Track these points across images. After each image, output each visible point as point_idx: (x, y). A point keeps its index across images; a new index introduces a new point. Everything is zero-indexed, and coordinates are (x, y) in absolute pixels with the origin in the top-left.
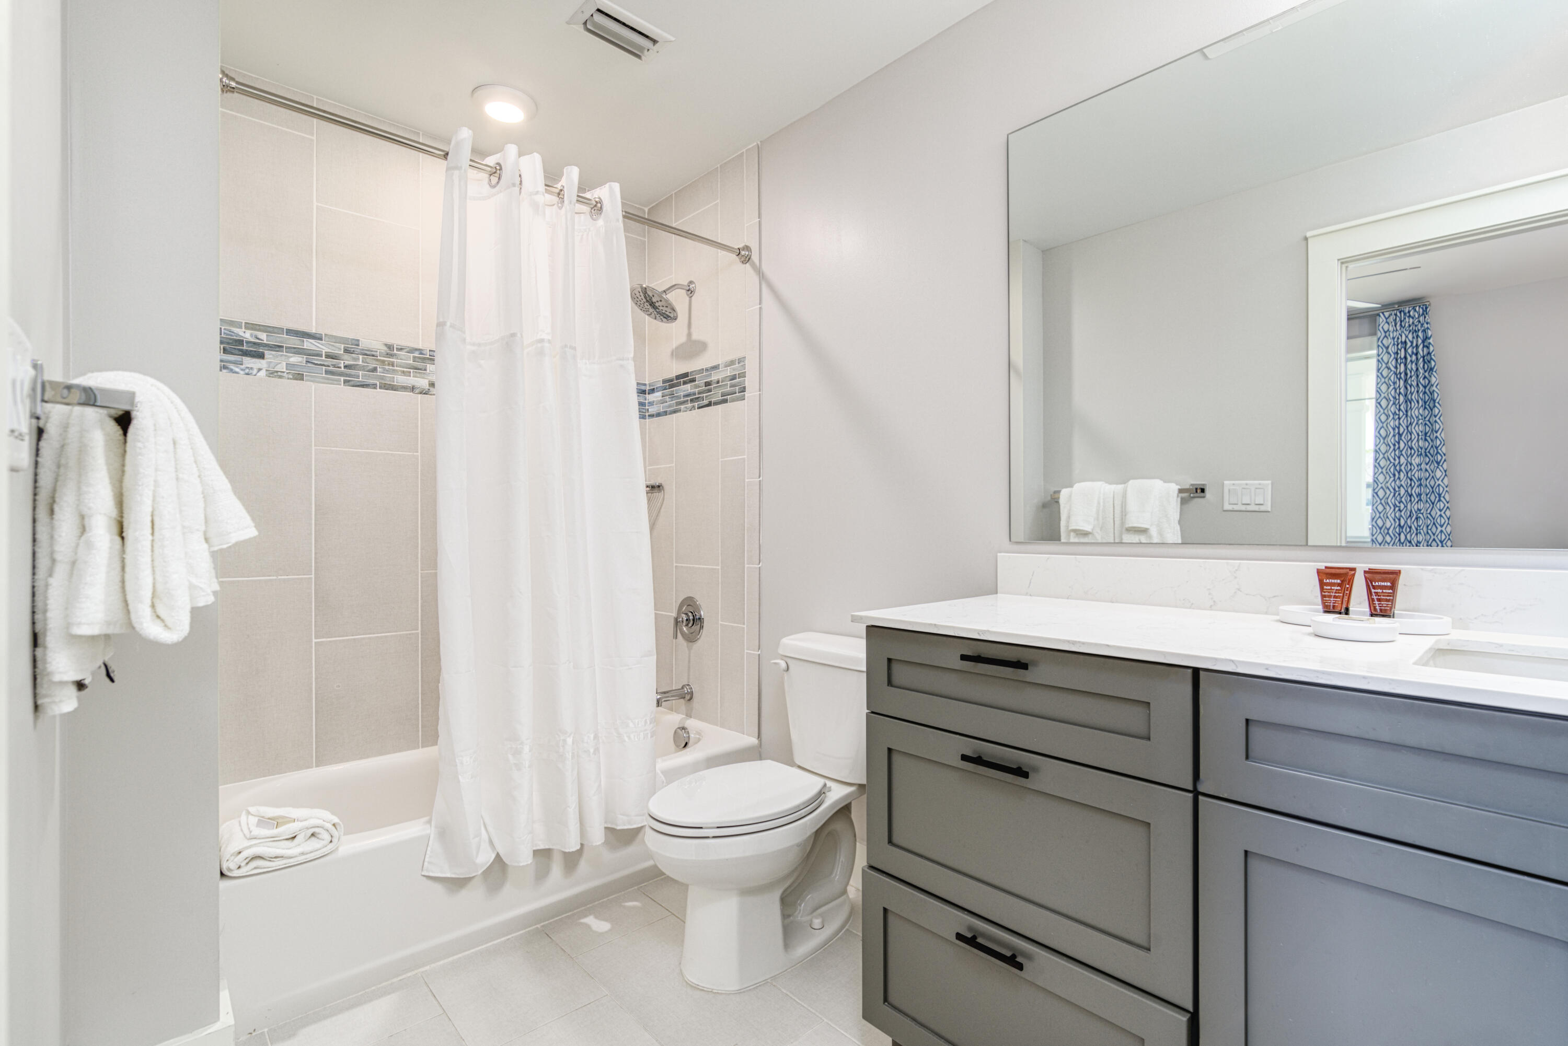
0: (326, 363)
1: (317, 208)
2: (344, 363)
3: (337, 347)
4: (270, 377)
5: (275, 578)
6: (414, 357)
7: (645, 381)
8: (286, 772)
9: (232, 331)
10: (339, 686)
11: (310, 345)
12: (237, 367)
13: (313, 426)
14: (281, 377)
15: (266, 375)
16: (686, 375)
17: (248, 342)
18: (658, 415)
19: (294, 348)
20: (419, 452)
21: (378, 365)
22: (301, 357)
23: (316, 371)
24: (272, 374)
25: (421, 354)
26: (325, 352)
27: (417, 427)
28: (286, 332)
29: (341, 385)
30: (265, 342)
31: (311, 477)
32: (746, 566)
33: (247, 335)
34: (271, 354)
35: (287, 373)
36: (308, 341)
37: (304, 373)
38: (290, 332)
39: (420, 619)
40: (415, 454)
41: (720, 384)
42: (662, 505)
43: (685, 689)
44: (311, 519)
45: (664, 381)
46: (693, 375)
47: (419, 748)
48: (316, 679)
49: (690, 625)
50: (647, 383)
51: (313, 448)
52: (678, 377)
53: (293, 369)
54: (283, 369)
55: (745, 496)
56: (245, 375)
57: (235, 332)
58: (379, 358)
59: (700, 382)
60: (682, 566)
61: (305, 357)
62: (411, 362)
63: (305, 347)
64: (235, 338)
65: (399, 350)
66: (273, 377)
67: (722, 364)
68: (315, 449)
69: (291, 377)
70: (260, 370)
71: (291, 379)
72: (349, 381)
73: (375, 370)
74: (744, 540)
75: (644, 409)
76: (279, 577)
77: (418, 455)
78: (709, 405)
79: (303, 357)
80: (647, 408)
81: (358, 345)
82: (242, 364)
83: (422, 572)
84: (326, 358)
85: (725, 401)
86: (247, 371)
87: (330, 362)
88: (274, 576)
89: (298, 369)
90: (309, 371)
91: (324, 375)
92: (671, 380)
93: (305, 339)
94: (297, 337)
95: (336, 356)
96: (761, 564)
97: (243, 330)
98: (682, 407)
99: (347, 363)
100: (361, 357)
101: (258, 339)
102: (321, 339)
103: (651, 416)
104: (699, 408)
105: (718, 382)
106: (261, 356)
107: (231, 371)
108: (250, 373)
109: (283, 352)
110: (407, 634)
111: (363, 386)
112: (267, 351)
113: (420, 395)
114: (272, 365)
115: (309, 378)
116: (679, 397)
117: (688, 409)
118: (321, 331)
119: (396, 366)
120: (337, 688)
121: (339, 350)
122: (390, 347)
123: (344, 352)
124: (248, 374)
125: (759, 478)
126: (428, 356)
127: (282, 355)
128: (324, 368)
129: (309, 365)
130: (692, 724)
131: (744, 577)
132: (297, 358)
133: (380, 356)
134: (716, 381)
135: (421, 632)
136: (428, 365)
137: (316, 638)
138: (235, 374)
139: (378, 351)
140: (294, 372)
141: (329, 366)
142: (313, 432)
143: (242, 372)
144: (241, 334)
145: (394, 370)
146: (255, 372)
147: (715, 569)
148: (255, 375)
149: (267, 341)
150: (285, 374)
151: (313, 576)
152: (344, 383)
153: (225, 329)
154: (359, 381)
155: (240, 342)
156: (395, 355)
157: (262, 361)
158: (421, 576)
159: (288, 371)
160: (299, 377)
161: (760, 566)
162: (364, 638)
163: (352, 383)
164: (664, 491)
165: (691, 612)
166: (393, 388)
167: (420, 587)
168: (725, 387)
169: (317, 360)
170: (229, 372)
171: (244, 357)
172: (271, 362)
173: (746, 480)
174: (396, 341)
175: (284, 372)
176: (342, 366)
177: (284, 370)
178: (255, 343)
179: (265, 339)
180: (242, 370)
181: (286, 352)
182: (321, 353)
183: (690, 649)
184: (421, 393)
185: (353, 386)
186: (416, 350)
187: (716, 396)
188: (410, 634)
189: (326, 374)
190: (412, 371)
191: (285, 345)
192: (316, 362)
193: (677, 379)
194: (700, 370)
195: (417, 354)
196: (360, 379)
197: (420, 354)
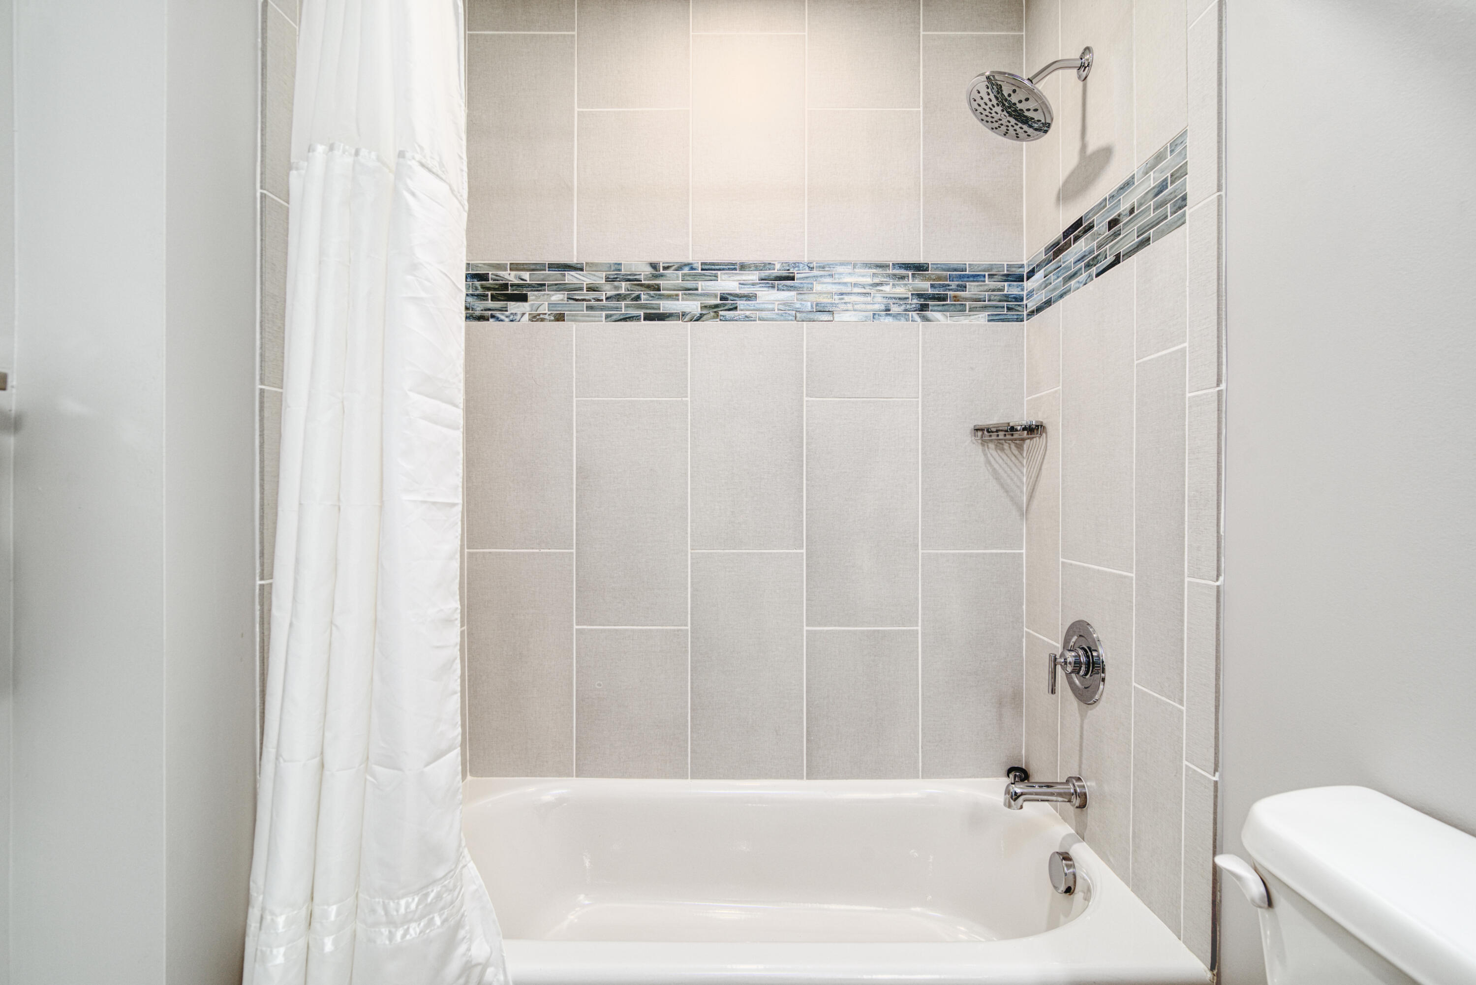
0: (587, 298)
1: (579, 115)
2: (606, 294)
3: (598, 277)
4: (533, 321)
5: (537, 551)
6: (684, 275)
7: (1022, 261)
8: (547, 776)
9: (498, 274)
10: (600, 685)
11: (571, 278)
12: (503, 314)
13: (574, 374)
14: (542, 320)
15: (529, 320)
16: (1078, 223)
17: (512, 285)
18: (1039, 309)
19: (556, 285)
20: (689, 396)
21: (641, 291)
22: (562, 294)
23: (577, 309)
24: (536, 318)
25: (692, 269)
26: (587, 284)
27: (686, 363)
28: (548, 268)
29: (602, 321)
30: (528, 282)
31: (573, 434)
32: (1187, 580)
33: (511, 277)
34: (534, 295)
35: (549, 315)
36: (569, 274)
37: (566, 312)
38: (553, 266)
39: (689, 612)
40: (684, 399)
41: (1136, 212)
42: (1044, 458)
43: (1072, 786)
44: (572, 483)
45: (1047, 250)
46: (1088, 219)
47: (687, 778)
48: (577, 672)
49: (1082, 673)
50: (1025, 262)
51: (575, 400)
52: (1066, 234)
53: (555, 309)
54: (545, 310)
55: (1184, 430)
56: (510, 322)
57: (501, 275)
58: (643, 282)
59: (1101, 226)
60: (1071, 564)
61: (566, 293)
62: (680, 282)
63: (566, 282)
64: (501, 282)
65: (665, 268)
66: (535, 321)
67: (1137, 172)
68: (576, 401)
69: (553, 318)
70: (523, 314)
71: (552, 321)
72: (611, 316)
73: (638, 298)
74: (1183, 523)
75: (1019, 305)
76: (542, 550)
77: (687, 401)
78: (1117, 261)
79: (565, 294)
80: (1025, 302)
81: (620, 270)
82: (507, 311)
83: (693, 551)
84: (587, 291)
85: (1145, 242)
86: (512, 317)
87: (592, 295)
88: (537, 549)
89: (559, 309)
90: (570, 309)
91: (585, 312)
92: (1058, 243)
93: (566, 273)
94: (559, 271)
95: (597, 288)
96: (1221, 579)
97: (509, 272)
98: (1073, 283)
99: (610, 294)
100: (623, 284)
101: (522, 280)
102: (582, 270)
103: (1032, 313)
104: (1098, 275)
105: (1132, 211)
106: (523, 298)
107: (498, 319)
108: (514, 319)
109: (544, 290)
110: (674, 630)
111: (625, 319)
112: (530, 292)
113: (689, 323)
114: (534, 308)
115: (571, 317)
116: (1068, 268)
117: (1081, 282)
118: (583, 260)
119: (663, 290)
120: (598, 687)
121: (598, 279)
122: (654, 266)
123: (606, 281)
124: (512, 321)
125: (1218, 385)
126: (700, 271)
127: (544, 295)
128: (585, 303)
129: (571, 302)
130: (1082, 852)
131: (1182, 603)
132: (558, 296)
133: (644, 280)
134: (1127, 212)
135: (691, 628)
136: (700, 283)
137: (577, 625)
138: (501, 322)
139: (643, 273)
140: (556, 312)
141: (590, 300)
142: (574, 380)
143: (507, 320)
144: (507, 277)
145: (660, 295)
146: (518, 317)
147: (1125, 577)
148: (519, 321)
149: (530, 281)
150: (546, 317)
151: (574, 551)
152: (606, 318)
153: (492, 274)
154: (621, 314)
155: (505, 286)
156: (662, 276)
157: (525, 304)
158: (691, 556)
159: (550, 312)
160: (560, 318)
161: (1218, 583)
162: (626, 630)
163: (614, 318)
164: (1046, 433)
165: (1083, 649)
166: (662, 317)
167: (689, 570)
168: (1147, 214)
169: (578, 295)
170: (495, 321)
171: (509, 303)
172: (533, 304)
173: (1188, 395)
174: (662, 258)
175: (546, 314)
176: (604, 298)
177: (546, 312)
178: (518, 285)
179: (528, 280)
180: (507, 317)
181: (548, 291)
182: (581, 286)
183: (1083, 717)
184: (691, 320)
185: (616, 321)
186: (686, 265)
187: (1129, 237)
188: (678, 630)
189: (587, 310)
190: (680, 293)
191: (546, 283)
192: (577, 297)
193: (1064, 239)
194: (1100, 204)
195: (686, 270)
196: (623, 312)
197: (689, 270)
